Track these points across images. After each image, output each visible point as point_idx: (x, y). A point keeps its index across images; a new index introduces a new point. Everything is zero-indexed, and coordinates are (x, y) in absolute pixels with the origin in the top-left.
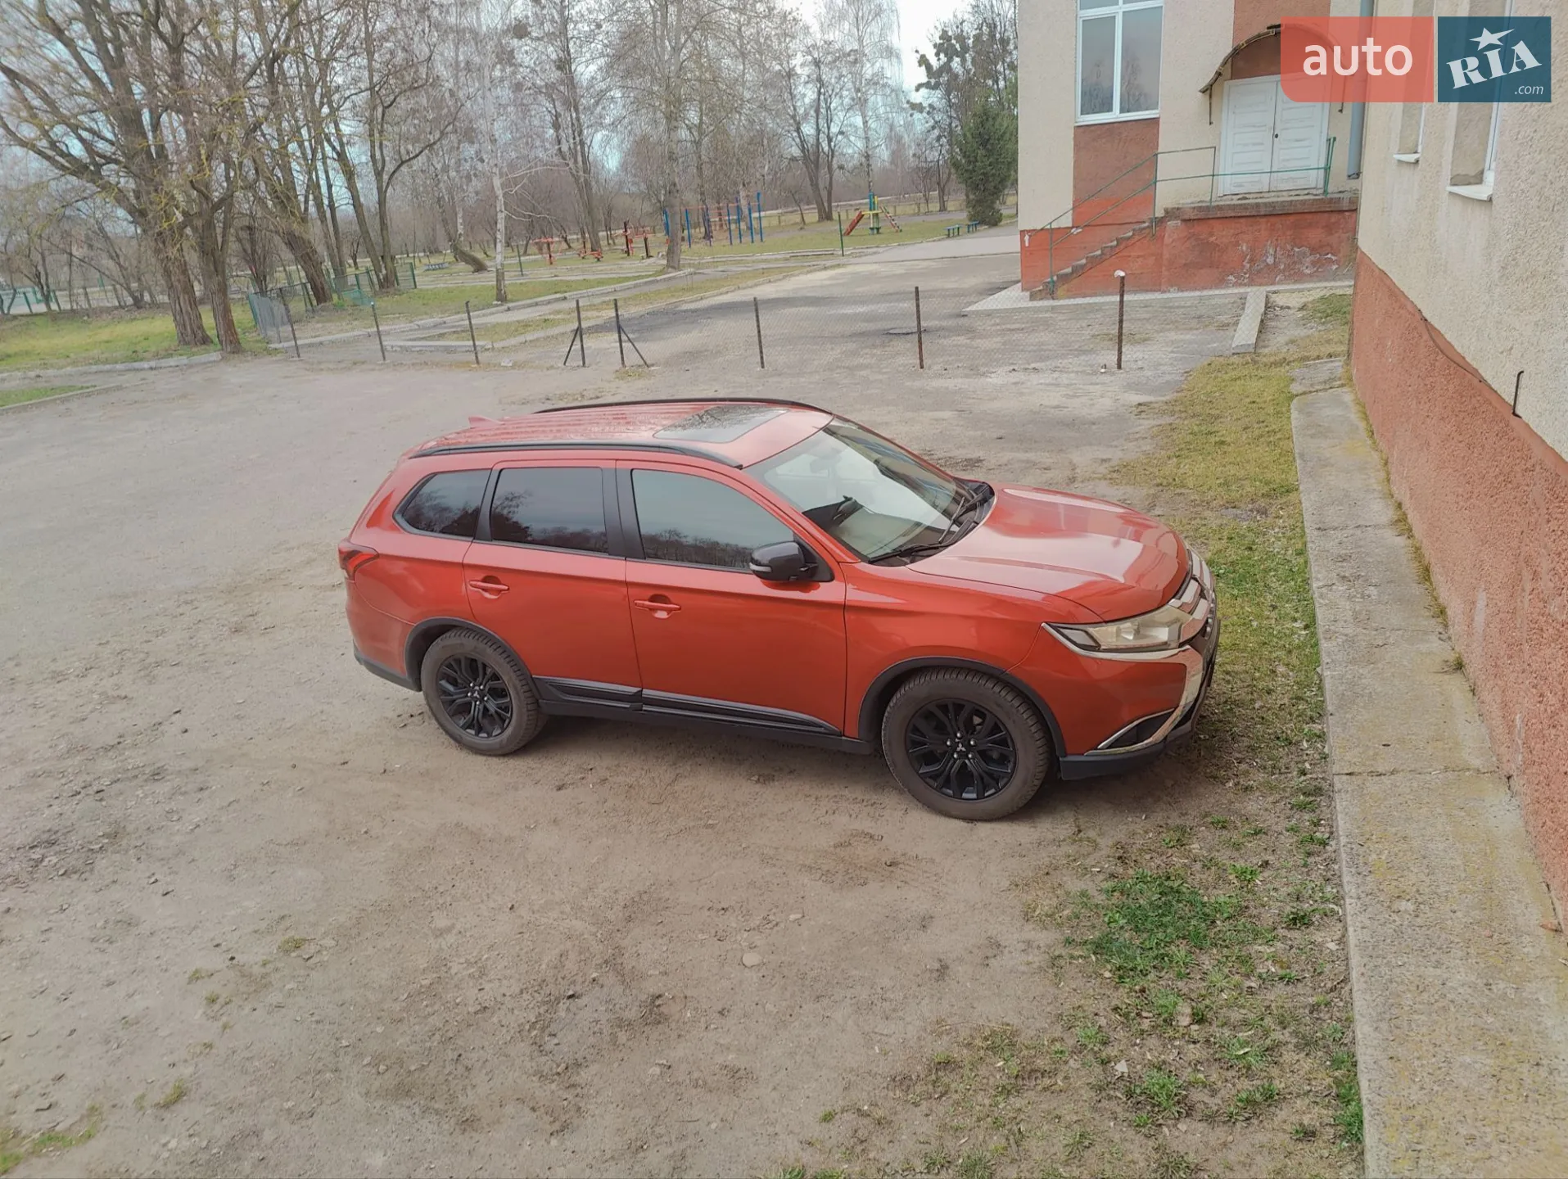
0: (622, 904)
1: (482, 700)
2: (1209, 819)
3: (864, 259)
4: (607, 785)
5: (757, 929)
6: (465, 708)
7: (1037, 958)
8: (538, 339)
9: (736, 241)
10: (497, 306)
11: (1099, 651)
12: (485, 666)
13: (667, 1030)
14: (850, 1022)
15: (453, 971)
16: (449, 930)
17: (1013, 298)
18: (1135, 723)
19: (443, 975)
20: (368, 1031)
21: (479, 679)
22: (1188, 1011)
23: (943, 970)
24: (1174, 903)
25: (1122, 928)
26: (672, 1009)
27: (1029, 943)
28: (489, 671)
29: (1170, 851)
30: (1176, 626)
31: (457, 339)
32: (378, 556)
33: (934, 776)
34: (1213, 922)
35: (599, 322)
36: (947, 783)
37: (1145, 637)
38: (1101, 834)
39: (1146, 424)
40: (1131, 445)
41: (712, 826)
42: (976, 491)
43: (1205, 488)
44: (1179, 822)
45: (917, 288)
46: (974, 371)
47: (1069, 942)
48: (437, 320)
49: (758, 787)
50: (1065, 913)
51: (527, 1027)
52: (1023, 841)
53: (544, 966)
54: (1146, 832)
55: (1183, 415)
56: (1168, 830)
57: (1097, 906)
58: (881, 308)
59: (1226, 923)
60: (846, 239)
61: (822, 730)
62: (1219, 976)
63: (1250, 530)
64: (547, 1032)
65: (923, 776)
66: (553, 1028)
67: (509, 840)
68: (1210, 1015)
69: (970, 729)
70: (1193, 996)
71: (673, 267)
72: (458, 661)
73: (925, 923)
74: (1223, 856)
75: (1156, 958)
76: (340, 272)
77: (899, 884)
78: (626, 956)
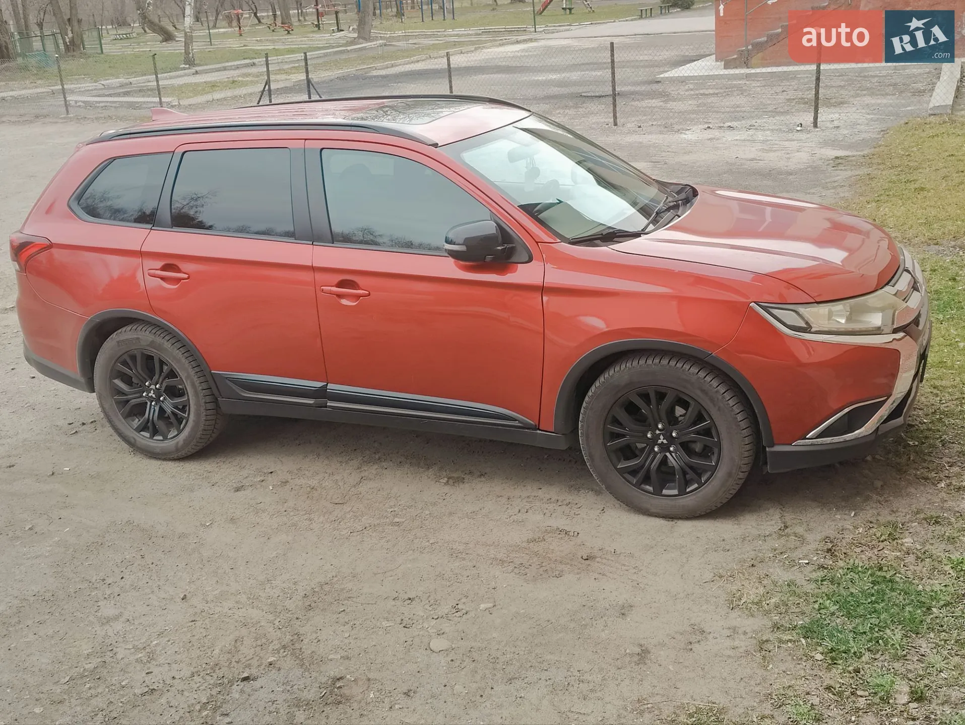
0: (302, 594)
1: (157, 400)
2: (922, 516)
3: (555, 35)
4: (288, 487)
5: (447, 617)
6: (139, 410)
7: (743, 643)
8: (225, 99)
9: (427, 19)
10: (184, 69)
11: (810, 332)
12: (162, 363)
13: (349, 710)
14: (545, 702)
15: (119, 656)
16: (116, 618)
17: (707, 67)
18: (847, 410)
19: (108, 659)
20: (25, 712)
21: (156, 377)
22: (906, 689)
23: (643, 655)
24: (888, 591)
25: (833, 614)
26: (356, 691)
27: (734, 630)
28: (165, 368)
29: (882, 545)
30: (891, 312)
31: (143, 96)
32: (51, 246)
33: (634, 472)
34: (929, 609)
35: (288, 84)
36: (647, 479)
38: (809, 530)
39: (842, 175)
40: (830, 193)
41: (398, 524)
42: (678, 193)
43: (906, 227)
44: (890, 518)
45: (612, 44)
46: (668, 128)
47: (776, 627)
48: (122, 80)
49: (446, 489)
50: (773, 600)
51: (198, 707)
52: (725, 537)
53: (217, 651)
54: (856, 528)
55: (881, 167)
56: (879, 526)
57: (806, 594)
58: (575, 76)
59: (944, 610)
60: (538, 18)
61: (516, 423)
62: (938, 658)
63: (953, 263)
64: (218, 713)
65: (621, 472)
66: (226, 708)
67: (182, 536)
68: (928, 694)
69: (672, 421)
70: (910, 676)
71: (365, 39)
72: (133, 358)
73: (624, 611)
74: (938, 549)
75: (870, 640)
76: (25, 35)
77: (597, 576)
78: (306, 641)
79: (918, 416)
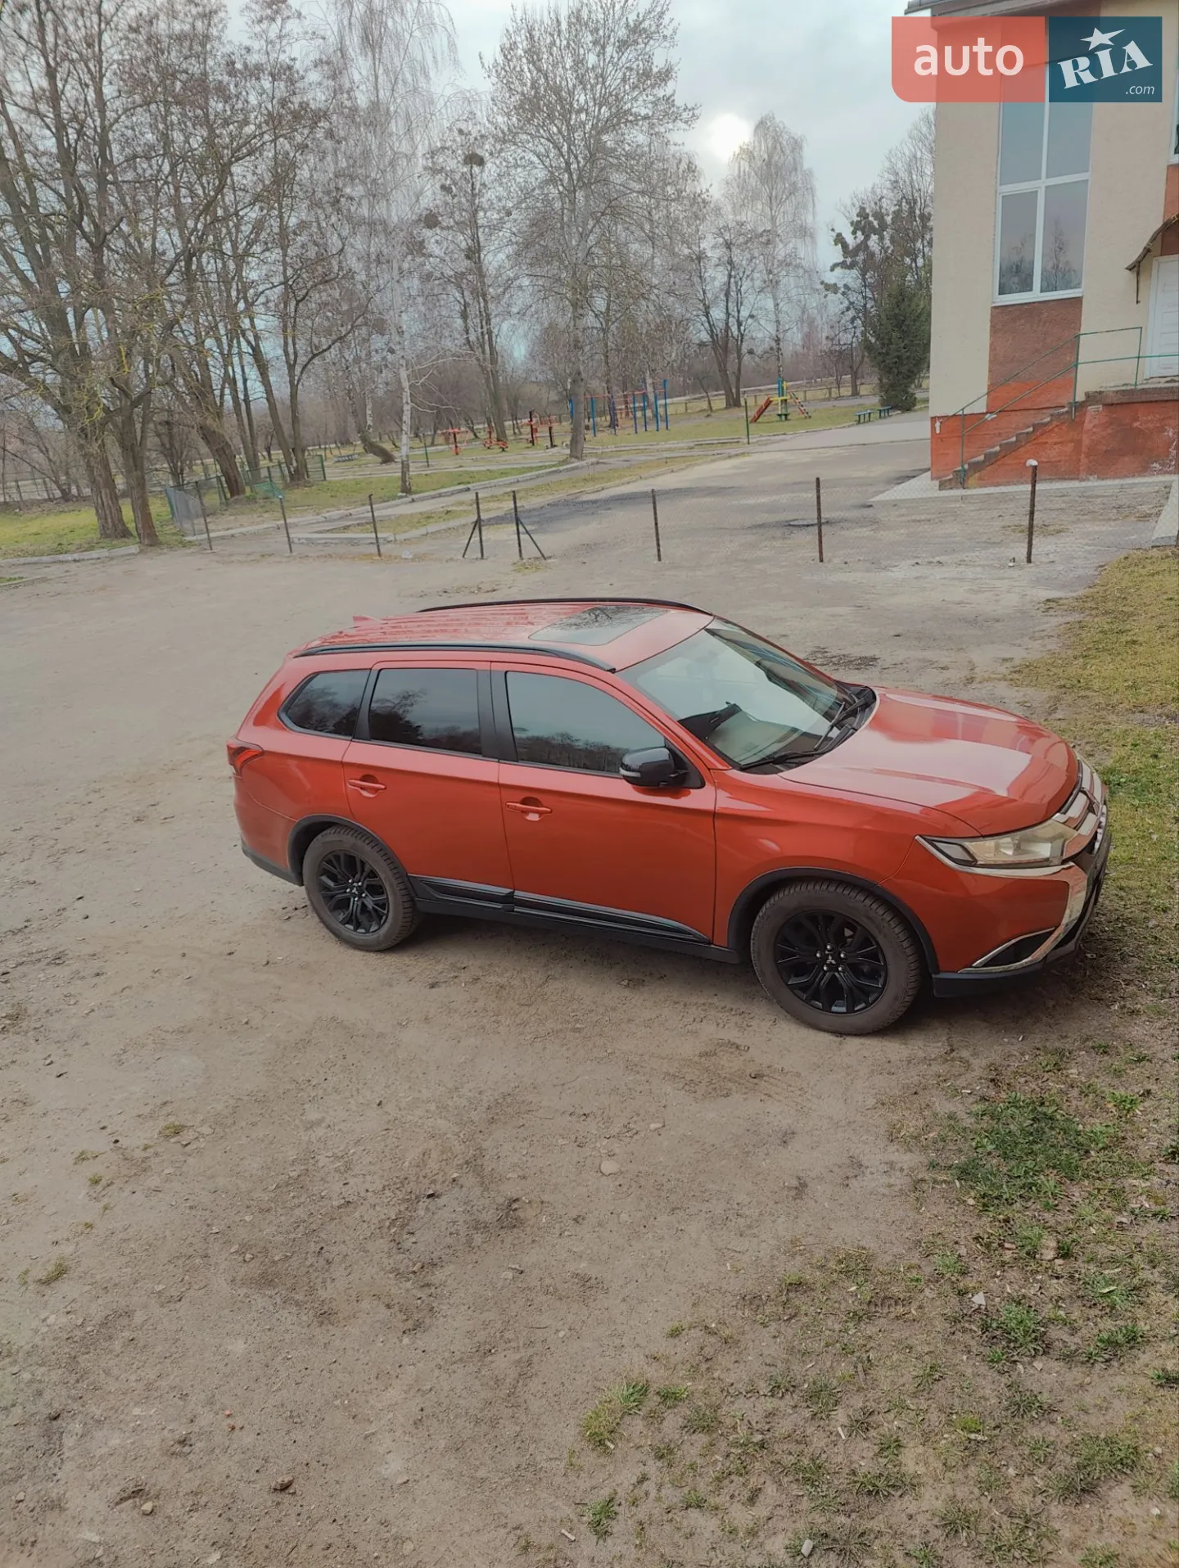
0: (486, 1105)
1: (360, 897)
2: (1090, 1044)
3: (769, 447)
4: (479, 985)
5: (618, 1137)
6: (344, 904)
7: (899, 1181)
8: (439, 531)
9: (641, 430)
10: (401, 497)
11: (975, 866)
12: (363, 863)
13: (522, 1235)
14: (704, 1237)
15: (320, 1164)
16: (319, 1123)
17: (923, 487)
18: (1013, 941)
19: (311, 1168)
20: (237, 1219)
21: (357, 876)
22: (1053, 1244)
23: (801, 1189)
24: (1047, 1130)
25: (989, 1153)
26: (528, 1213)
27: (891, 1164)
28: (367, 868)
29: (1046, 1076)
30: (1059, 842)
31: (362, 531)
32: (263, 753)
33: (804, 988)
34: (1087, 1152)
35: (500, 513)
36: (816, 996)
37: (1027, 852)
38: (975, 1054)
39: (1054, 621)
40: (1036, 645)
41: (579, 1030)
42: (858, 695)
43: (1111, 691)
44: (1057, 1044)
45: (818, 479)
46: (875, 564)
47: (933, 1166)
48: (343, 512)
49: (627, 993)
50: (931, 1135)
51: (387, 1224)
52: (892, 1060)
53: (407, 1164)
54: (1023, 1054)
55: (1094, 612)
56: (1046, 1054)
57: (965, 1129)
58: (784, 498)
59: (1101, 1154)
60: (752, 426)
61: (691, 937)
62: (1089, 1209)
63: (1157, 736)
64: (406, 1230)
65: (792, 988)
66: (412, 1226)
67: (381, 1035)
68: (1076, 1250)
69: (840, 941)
70: (1060, 1229)
71: (576, 457)
72: (337, 858)
73: (786, 1138)
74: (1102, 1083)
75: (1023, 1187)
76: (254, 464)
77: (763, 1097)
78: (487, 1157)
79: (1100, 923)
